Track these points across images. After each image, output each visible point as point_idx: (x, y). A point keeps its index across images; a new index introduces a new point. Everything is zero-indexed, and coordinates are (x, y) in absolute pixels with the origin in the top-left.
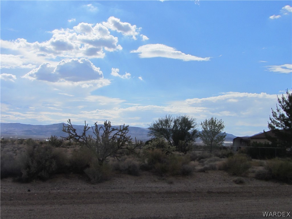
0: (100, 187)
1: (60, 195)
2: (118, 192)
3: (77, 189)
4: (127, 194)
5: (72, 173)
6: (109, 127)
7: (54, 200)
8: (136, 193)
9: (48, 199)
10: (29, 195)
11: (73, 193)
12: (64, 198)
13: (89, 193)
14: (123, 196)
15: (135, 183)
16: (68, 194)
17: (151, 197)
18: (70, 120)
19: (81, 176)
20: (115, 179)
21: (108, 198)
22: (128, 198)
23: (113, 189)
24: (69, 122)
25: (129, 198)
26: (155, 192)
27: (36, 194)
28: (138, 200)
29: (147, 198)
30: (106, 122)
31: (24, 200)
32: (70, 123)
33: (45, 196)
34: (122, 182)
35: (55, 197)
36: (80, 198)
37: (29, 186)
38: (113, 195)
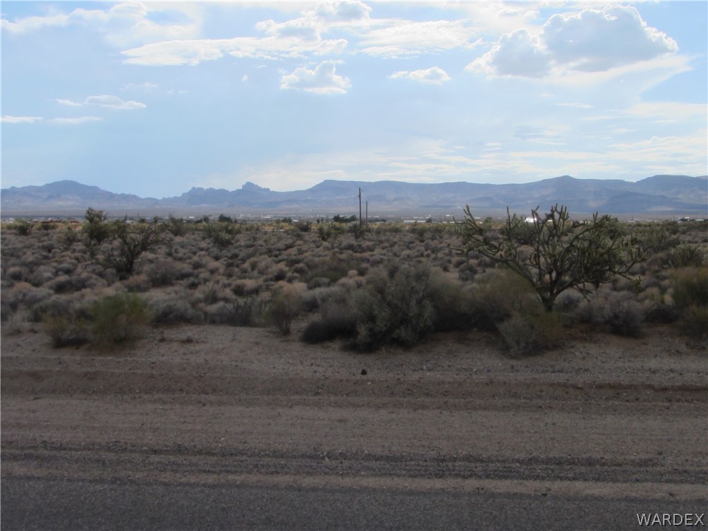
0: (527, 367)
1: (421, 387)
2: (554, 384)
3: (472, 370)
4: (578, 388)
5: (475, 329)
6: (564, 220)
7: (405, 397)
8: (600, 387)
9: (392, 393)
10: (355, 384)
11: (449, 383)
12: (427, 394)
13: (487, 384)
14: (567, 393)
15: (620, 358)
16: (439, 384)
17: (637, 400)
18: (468, 207)
19: (493, 338)
20: (573, 347)
21: (529, 396)
22: (580, 397)
23: (559, 371)
24: (466, 210)
25: (580, 400)
26: (650, 387)
27: (369, 383)
28: (599, 405)
29: (628, 401)
30: (556, 208)
31: (342, 395)
32: (470, 215)
33: (387, 387)
34: (588, 353)
35: (409, 390)
36: (463, 395)
37: (369, 360)
38: (541, 391)
